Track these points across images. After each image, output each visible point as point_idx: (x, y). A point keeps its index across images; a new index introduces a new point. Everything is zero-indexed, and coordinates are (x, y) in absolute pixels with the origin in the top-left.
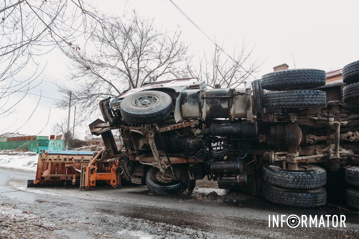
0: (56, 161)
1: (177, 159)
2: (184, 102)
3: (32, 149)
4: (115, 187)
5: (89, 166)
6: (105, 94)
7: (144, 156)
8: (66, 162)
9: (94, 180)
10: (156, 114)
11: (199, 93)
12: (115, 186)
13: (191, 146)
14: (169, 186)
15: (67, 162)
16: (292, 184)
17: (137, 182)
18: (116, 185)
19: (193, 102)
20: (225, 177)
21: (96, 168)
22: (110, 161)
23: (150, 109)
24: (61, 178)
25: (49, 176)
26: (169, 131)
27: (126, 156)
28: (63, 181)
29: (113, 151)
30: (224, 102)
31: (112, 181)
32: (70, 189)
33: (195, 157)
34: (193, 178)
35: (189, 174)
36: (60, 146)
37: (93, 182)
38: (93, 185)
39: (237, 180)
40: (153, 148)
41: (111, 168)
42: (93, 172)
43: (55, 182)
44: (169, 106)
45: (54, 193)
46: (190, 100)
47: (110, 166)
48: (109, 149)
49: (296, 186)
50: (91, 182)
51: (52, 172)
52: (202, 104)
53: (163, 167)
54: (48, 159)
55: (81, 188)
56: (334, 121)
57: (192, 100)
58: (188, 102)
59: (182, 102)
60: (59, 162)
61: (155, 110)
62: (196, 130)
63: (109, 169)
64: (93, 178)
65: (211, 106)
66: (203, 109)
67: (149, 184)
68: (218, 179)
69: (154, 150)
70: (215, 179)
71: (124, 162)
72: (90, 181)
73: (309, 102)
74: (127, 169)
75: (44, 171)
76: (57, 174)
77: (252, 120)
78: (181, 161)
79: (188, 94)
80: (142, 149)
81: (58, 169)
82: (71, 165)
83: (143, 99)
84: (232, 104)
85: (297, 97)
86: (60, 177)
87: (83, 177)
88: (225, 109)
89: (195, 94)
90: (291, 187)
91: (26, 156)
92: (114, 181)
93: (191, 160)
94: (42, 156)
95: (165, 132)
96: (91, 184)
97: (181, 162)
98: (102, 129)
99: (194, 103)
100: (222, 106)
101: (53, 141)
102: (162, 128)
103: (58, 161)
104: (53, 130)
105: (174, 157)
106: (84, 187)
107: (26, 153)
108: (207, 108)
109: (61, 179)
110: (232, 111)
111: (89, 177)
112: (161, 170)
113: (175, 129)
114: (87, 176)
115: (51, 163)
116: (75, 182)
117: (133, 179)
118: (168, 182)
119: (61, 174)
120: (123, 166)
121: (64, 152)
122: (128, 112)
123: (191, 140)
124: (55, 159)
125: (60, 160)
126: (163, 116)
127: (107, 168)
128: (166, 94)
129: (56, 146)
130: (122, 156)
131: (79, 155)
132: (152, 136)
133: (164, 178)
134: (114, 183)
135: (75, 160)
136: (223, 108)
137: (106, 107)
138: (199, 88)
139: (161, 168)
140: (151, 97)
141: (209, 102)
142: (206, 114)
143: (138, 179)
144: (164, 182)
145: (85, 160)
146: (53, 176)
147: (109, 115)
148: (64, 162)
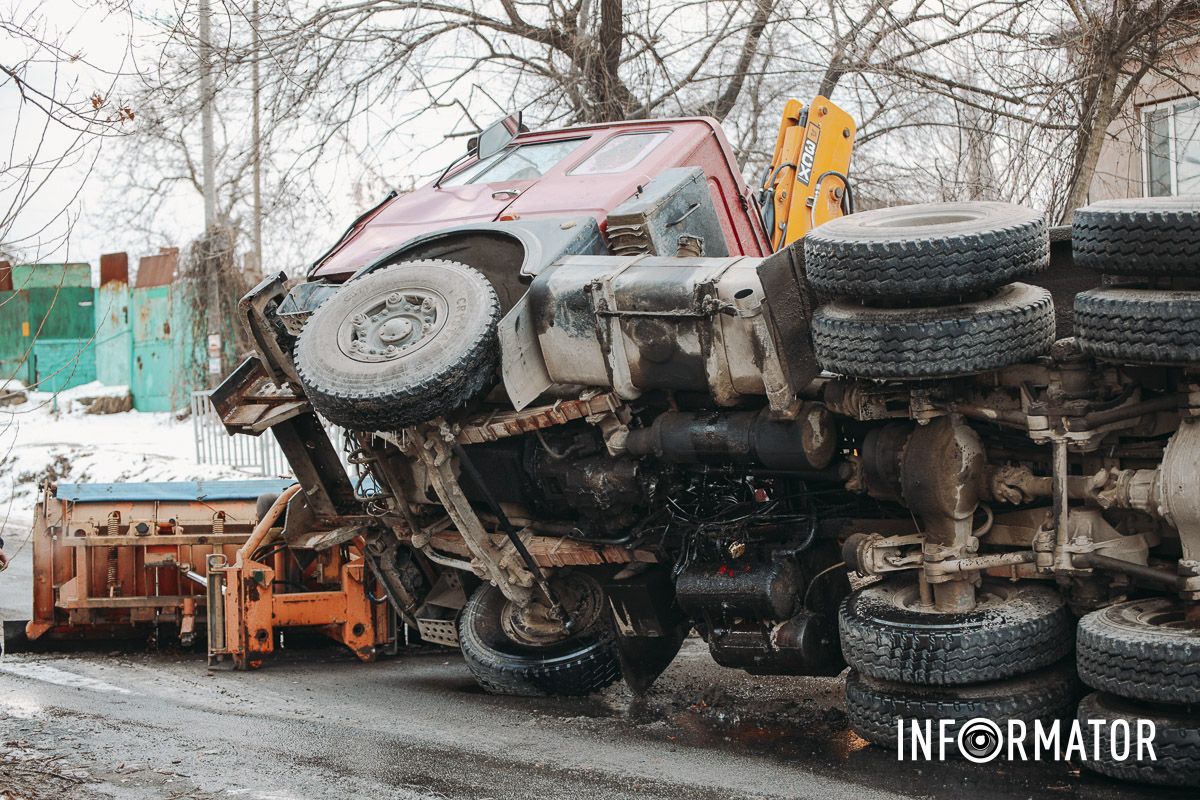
0: (107, 541)
1: (564, 546)
2: (546, 323)
4: (367, 658)
5: (238, 565)
7: (446, 526)
8: (145, 542)
9: (266, 624)
11: (590, 294)
12: (366, 650)
13: (599, 500)
15: (150, 543)
16: (890, 667)
17: (441, 638)
18: (370, 644)
19: (574, 325)
20: (736, 628)
21: (270, 574)
22: (316, 546)
23: (397, 372)
24: (133, 612)
25: (86, 606)
26: (502, 439)
27: (384, 520)
28: (146, 627)
29: (328, 498)
30: (687, 332)
31: (349, 631)
32: (175, 661)
33: (627, 543)
34: (631, 628)
35: (615, 611)
36: (167, 330)
37: (261, 635)
38: (264, 648)
39: (768, 641)
40: (453, 506)
41: (340, 570)
42: (258, 588)
43: (113, 629)
45: (106, 681)
46: (563, 317)
47: (336, 560)
48: (310, 493)
49: (901, 674)
50: (252, 633)
51: (95, 588)
52: (605, 335)
53: (512, 579)
54: (72, 530)
55: (214, 658)
56: (1048, 429)
57: (572, 320)
58: (559, 324)
59: (537, 322)
60: (118, 543)
61: (413, 378)
62: (612, 431)
63: (332, 572)
64: (260, 615)
65: (640, 344)
66: (611, 356)
69: (457, 516)
71: (379, 546)
72: (246, 628)
73: (923, 367)
74: (395, 577)
75: (64, 581)
76: (116, 595)
77: (788, 408)
78: (577, 557)
79: (554, 293)
80: (429, 502)
81: (116, 575)
82: (167, 556)
83: (389, 311)
84: (709, 342)
85: (877, 347)
86: (129, 609)
87: (218, 612)
88: (692, 357)
89: (578, 293)
90: (887, 677)
92: (358, 630)
93: (616, 556)
94: (49, 512)
95: (488, 442)
96: (254, 644)
97: (579, 560)
98: (267, 411)
99: (581, 330)
100: (679, 347)
101: (124, 298)
102: (475, 425)
103: (114, 538)
105: (556, 536)
106: (228, 657)
108: (630, 354)
109: (133, 619)
110: (713, 370)
111: (242, 611)
112: (508, 593)
113: (525, 429)
114: (232, 607)
115: (87, 547)
116: (193, 632)
117: (422, 622)
118: (544, 641)
119: (132, 595)
120: (378, 565)
121: (137, 491)
122: (317, 386)
123: (599, 472)
124: (103, 531)
125: (123, 530)
126: (451, 392)
127: (323, 571)
128: (478, 285)
129: (149, 337)
130: (370, 522)
131: (203, 501)
132: (438, 461)
133: (531, 626)
134: (360, 638)
135: (187, 530)
136: (684, 353)
137: (268, 323)
138: (645, 230)
139: (507, 585)
140: (420, 301)
141: (633, 331)
142: (629, 374)
143: (444, 624)
144: (531, 642)
145: (228, 529)
146: (100, 606)
147: (283, 356)
148: (139, 543)
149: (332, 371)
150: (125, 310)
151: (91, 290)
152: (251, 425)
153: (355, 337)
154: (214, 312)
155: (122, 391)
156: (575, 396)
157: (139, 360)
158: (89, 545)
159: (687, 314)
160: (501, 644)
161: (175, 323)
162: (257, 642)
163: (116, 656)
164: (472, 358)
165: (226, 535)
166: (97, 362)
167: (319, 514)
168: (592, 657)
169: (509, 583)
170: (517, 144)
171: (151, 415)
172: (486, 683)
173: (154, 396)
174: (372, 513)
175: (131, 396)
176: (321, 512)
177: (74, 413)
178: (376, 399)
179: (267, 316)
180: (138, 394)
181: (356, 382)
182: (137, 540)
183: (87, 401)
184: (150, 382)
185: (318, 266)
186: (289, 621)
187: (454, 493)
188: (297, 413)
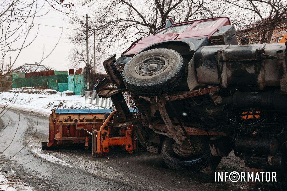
0: (67, 123)
1: (195, 130)
2: (199, 64)
3: (51, 87)
4: (131, 153)
5: (100, 131)
6: (125, 21)
7: (159, 123)
9: (107, 145)
10: (162, 85)
11: (217, 55)
12: (131, 151)
13: (210, 118)
14: (187, 161)
15: (78, 124)
17: (153, 151)
18: (132, 150)
19: (209, 65)
20: (254, 156)
21: (108, 133)
22: (121, 127)
23: (155, 79)
25: (61, 139)
26: (182, 99)
27: (139, 121)
28: (76, 144)
29: (124, 114)
30: (250, 66)
31: (127, 146)
33: (217, 130)
36: (80, 82)
37: (106, 148)
39: (268, 162)
40: (165, 118)
41: (125, 132)
42: (105, 137)
43: (68, 144)
44: (178, 73)
46: (206, 63)
47: (124, 129)
48: (120, 113)
50: (104, 148)
51: (64, 135)
52: (221, 68)
53: (179, 138)
54: (59, 121)
55: (94, 154)
57: (209, 63)
58: (204, 65)
59: (197, 65)
60: (70, 124)
61: (161, 80)
62: (217, 98)
63: (123, 132)
64: (105, 143)
65: (232, 70)
66: (222, 75)
67: (165, 157)
68: (245, 158)
69: (166, 121)
70: (242, 158)
71: (137, 127)
72: (102, 147)
74: (141, 135)
75: (56, 133)
76: (69, 136)
78: (200, 133)
79: (203, 55)
80: (155, 117)
81: (69, 132)
82: (82, 127)
83: (150, 62)
84: (260, 69)
86: (72, 140)
88: (251, 74)
89: (212, 55)
91: (46, 94)
92: (129, 146)
93: (212, 133)
94: (53, 116)
95: (178, 100)
96: (104, 150)
97: (200, 134)
98: (110, 92)
99: (211, 66)
100: (247, 71)
101: (73, 77)
102: (174, 95)
104: (73, 59)
105: (192, 127)
106: (97, 154)
107: (46, 90)
108: (228, 73)
109: (73, 142)
110: (260, 78)
111: (101, 142)
112: (178, 142)
113: (189, 97)
114: (98, 141)
115: (62, 125)
116: (88, 146)
117: (148, 147)
118: (187, 155)
119: (73, 137)
120: (137, 132)
121: (75, 111)
122: (130, 83)
123: (210, 110)
124: (66, 121)
125: (71, 121)
126: (172, 85)
127: (121, 132)
128: (177, 54)
129: (77, 83)
130: (135, 121)
131: (91, 114)
132: (162, 106)
133: (182, 151)
134: (130, 148)
135: (87, 121)
136: (248, 73)
137: (111, 68)
138: (223, 40)
139: (178, 140)
140: (159, 59)
141: (230, 66)
142: (227, 80)
143: (154, 147)
144: (182, 155)
145: (97, 120)
146: (65, 139)
147: (115, 77)
148: (75, 124)
149: (135, 78)
150: (73, 78)
151: (68, 75)
152: (105, 95)
153: (140, 69)
154: (88, 79)
155: (73, 92)
156: (206, 87)
157: (75, 87)
158: (63, 124)
159: (253, 60)
160: (174, 155)
161: (82, 81)
162: (105, 150)
163: (69, 151)
164: (178, 75)
165: (96, 122)
166: (69, 87)
167: (121, 118)
168: (202, 161)
169: (178, 139)
170: (172, 26)
171: (77, 96)
172: (170, 166)
173: (78, 92)
174: (136, 118)
175: (74, 92)
176: (122, 118)
177: (64, 95)
178: (149, 86)
179: (111, 66)
180: (75, 92)
181: (143, 82)
182: (75, 123)
183: (66, 93)
184: (77, 90)
185: (124, 53)
186: (113, 144)
187: (166, 115)
188: (118, 92)
